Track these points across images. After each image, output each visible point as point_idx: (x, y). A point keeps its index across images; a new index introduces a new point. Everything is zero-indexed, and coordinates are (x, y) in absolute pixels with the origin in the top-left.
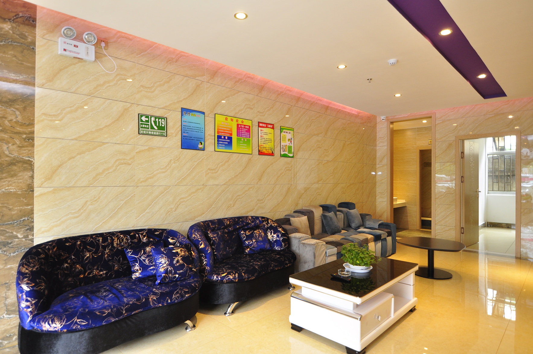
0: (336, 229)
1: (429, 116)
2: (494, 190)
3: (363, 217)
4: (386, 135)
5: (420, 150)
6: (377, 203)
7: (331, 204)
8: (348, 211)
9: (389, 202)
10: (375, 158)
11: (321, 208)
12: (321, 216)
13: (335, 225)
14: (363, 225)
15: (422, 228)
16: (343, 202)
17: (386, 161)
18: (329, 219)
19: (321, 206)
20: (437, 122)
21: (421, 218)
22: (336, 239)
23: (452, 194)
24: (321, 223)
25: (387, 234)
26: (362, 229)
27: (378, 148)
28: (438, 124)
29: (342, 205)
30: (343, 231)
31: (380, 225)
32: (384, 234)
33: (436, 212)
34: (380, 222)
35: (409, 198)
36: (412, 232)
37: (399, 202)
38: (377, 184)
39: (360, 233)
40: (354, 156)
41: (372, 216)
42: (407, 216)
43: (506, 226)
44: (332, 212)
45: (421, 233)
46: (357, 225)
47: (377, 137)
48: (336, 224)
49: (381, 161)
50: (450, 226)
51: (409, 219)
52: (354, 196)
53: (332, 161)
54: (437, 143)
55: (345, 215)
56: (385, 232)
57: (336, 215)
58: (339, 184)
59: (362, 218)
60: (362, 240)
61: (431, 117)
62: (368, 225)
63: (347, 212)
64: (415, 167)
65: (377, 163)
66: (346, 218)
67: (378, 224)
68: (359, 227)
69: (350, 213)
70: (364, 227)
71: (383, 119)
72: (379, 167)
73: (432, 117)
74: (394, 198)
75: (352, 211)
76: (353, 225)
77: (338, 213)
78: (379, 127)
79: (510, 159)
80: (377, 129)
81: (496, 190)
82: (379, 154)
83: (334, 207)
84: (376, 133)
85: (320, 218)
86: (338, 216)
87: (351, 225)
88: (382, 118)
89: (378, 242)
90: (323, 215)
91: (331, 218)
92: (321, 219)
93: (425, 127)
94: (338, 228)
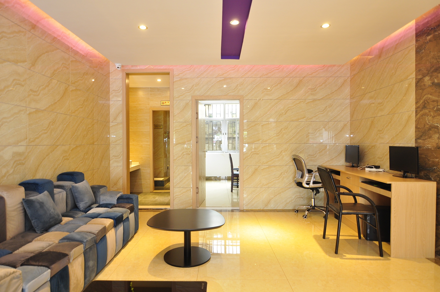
0: (51, 220)
1: (167, 71)
2: (209, 150)
3: (96, 190)
4: (121, 88)
5: (153, 111)
6: (111, 169)
7: (44, 178)
8: (73, 186)
9: (125, 167)
10: (108, 115)
11: (22, 189)
12: (22, 203)
13: (50, 214)
14: (96, 202)
15: (155, 189)
16: (66, 172)
17: (121, 118)
18: (38, 205)
19: (22, 184)
20: (175, 80)
21: (154, 179)
22: (51, 243)
23: (189, 154)
24: (22, 214)
25: (130, 212)
26: (95, 210)
27: (111, 103)
28: (175, 81)
29: (63, 177)
30: (65, 220)
31: (119, 199)
32: (126, 212)
33: (174, 174)
34: (119, 195)
35: (143, 160)
36: (147, 196)
37: (134, 165)
38: (111, 146)
39: (93, 218)
40: (82, 108)
41: (107, 188)
42: (141, 179)
43: (214, 179)
44: (46, 192)
45: (156, 196)
46: (88, 205)
47: (110, 89)
48: (51, 211)
49: (115, 119)
50: (187, 187)
51: (143, 182)
52: (82, 163)
53: (45, 110)
54: (175, 102)
55: (69, 192)
56: (128, 208)
57: (52, 195)
58: (58, 146)
59: (94, 193)
60: (98, 233)
61: (168, 74)
62: (103, 200)
63: (71, 187)
64: (148, 128)
65: (111, 120)
66: (69, 196)
67: (117, 198)
68: (89, 208)
69: (76, 188)
70: (97, 205)
71: (118, 68)
72: (113, 126)
73: (170, 74)
74: (130, 161)
75: (79, 185)
76: (82, 205)
77: (56, 190)
78: (112, 78)
79: (216, 124)
80: (111, 80)
81: (210, 150)
82: (113, 111)
83: (49, 182)
84: (109, 85)
85: (20, 205)
86: (56, 196)
87: (78, 206)
88: (117, 65)
89: (120, 225)
90: (25, 201)
91: (42, 204)
92: (22, 208)
93: (157, 88)
94: (56, 217)
